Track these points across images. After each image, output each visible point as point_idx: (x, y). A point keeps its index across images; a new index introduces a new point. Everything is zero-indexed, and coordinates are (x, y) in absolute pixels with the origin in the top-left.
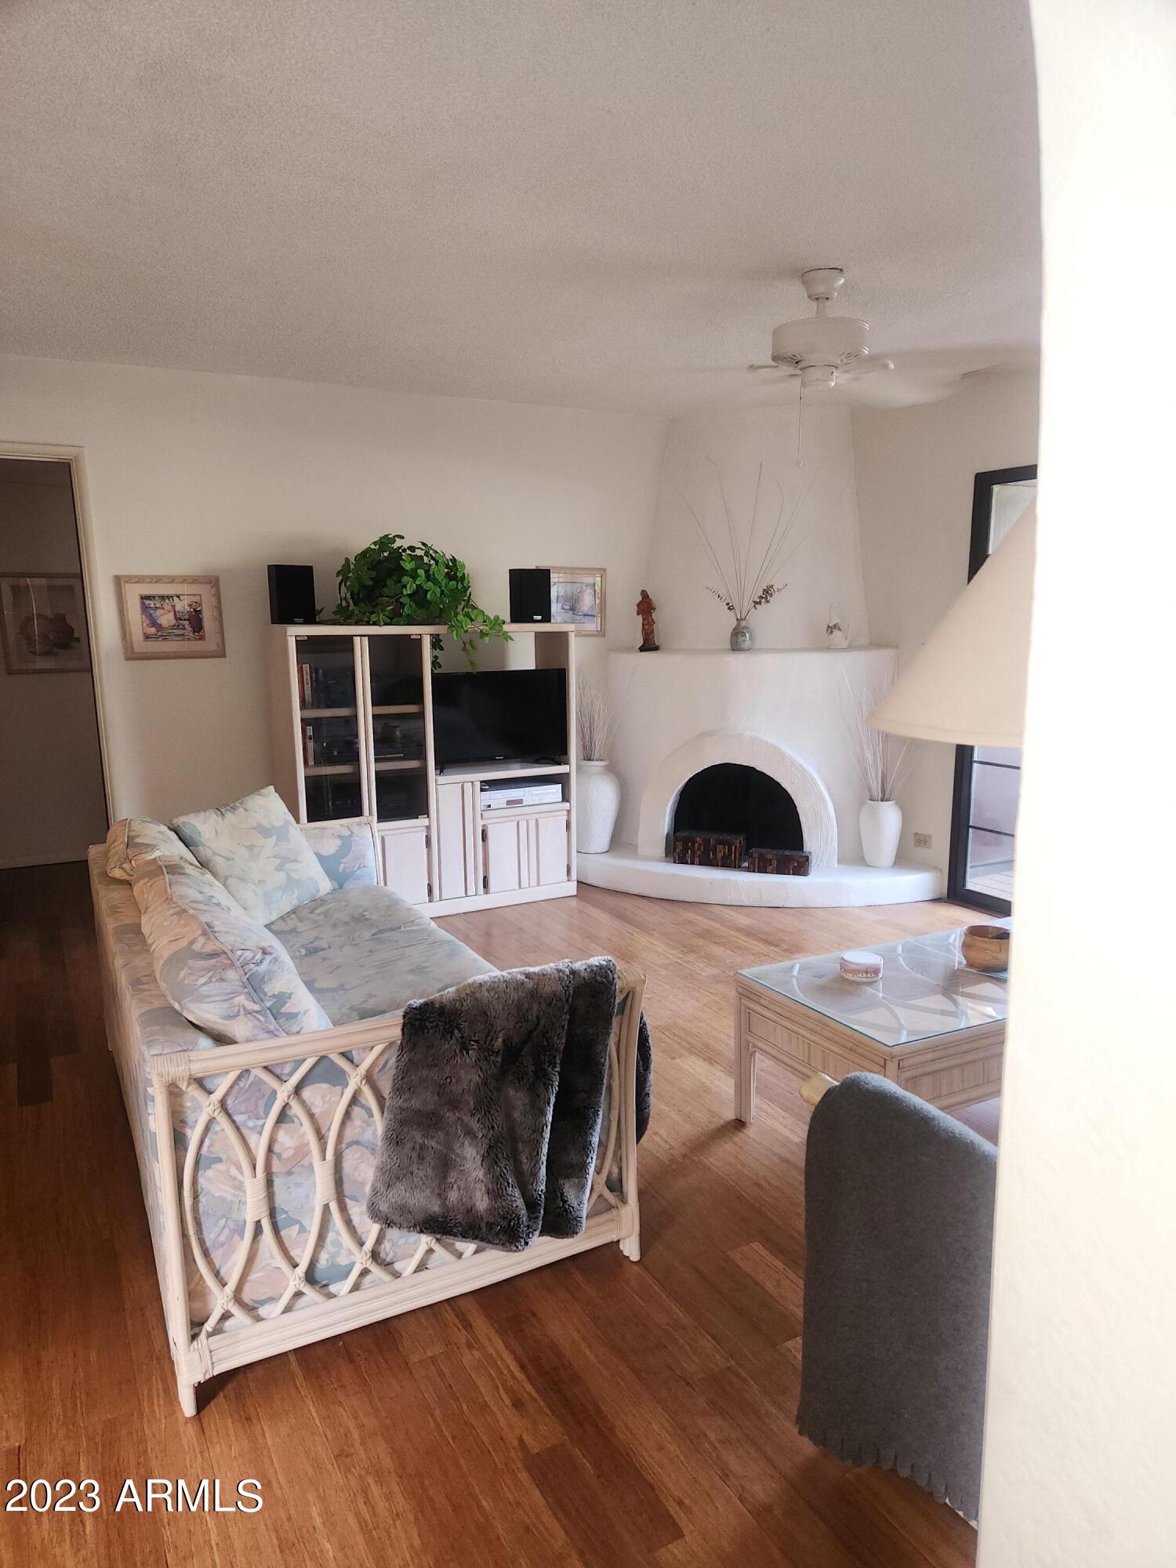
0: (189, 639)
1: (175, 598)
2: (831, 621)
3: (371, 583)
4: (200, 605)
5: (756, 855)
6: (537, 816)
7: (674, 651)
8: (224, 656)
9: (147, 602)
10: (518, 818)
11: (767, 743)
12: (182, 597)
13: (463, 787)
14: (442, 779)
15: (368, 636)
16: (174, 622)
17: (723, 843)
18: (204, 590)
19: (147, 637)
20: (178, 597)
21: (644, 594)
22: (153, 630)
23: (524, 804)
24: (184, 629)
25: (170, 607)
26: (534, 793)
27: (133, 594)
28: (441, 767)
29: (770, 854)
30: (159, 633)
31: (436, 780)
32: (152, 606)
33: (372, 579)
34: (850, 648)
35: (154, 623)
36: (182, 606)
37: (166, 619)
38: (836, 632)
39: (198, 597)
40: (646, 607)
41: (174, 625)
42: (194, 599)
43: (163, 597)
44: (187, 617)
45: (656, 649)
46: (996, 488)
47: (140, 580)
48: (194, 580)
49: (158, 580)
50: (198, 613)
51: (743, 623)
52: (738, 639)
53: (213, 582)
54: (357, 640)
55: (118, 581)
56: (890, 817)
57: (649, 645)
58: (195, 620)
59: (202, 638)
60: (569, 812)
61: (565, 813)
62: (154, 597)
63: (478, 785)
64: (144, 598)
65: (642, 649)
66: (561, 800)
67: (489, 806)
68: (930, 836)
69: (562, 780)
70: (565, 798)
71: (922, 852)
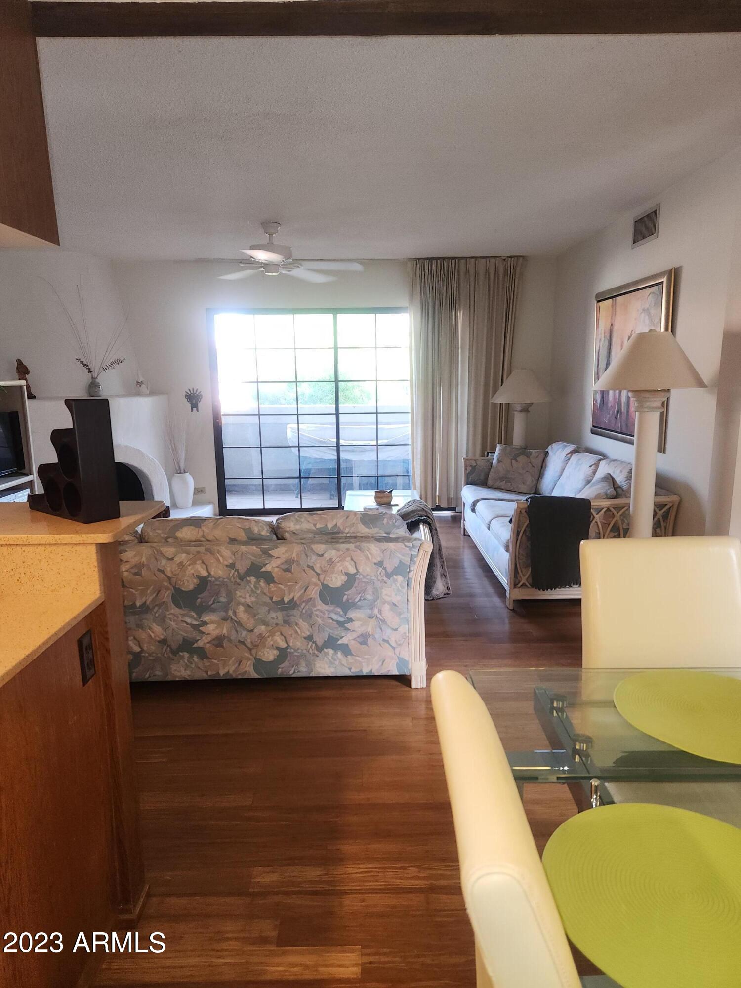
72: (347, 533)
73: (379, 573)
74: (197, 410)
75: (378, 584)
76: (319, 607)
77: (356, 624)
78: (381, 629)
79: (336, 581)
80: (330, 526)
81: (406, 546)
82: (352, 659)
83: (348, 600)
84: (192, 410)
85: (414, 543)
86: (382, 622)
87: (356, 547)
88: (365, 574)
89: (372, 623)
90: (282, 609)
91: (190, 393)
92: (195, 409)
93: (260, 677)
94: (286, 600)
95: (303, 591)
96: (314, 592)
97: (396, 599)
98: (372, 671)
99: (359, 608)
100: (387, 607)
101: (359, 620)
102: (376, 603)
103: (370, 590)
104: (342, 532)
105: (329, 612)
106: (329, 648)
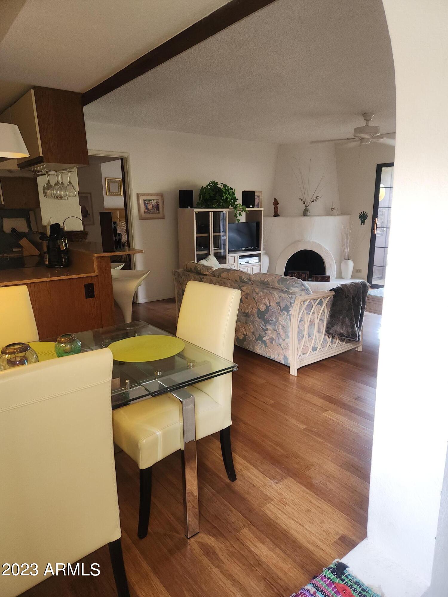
0: (156, 213)
1: (152, 200)
2: (332, 207)
3: (213, 196)
4: (159, 202)
5: (314, 277)
6: (252, 267)
7: (284, 216)
8: (164, 219)
9: (145, 202)
10: (248, 267)
11: (317, 243)
12: (154, 200)
13: (235, 257)
14: (230, 255)
15: (213, 212)
16: (152, 208)
17: (304, 273)
18: (160, 198)
19: (145, 212)
20: (153, 200)
21: (275, 199)
22: (146, 210)
23: (249, 263)
24: (154, 210)
25: (151, 203)
26: (252, 259)
27: (142, 199)
28: (230, 252)
29: (318, 276)
30: (148, 211)
31: (228, 255)
32: (147, 203)
33: (213, 195)
34: (338, 215)
35: (147, 208)
36: (154, 203)
37: (150, 207)
38: (334, 210)
39: (158, 200)
40: (276, 203)
41: (152, 209)
42: (158, 201)
43: (149, 200)
44: (155, 206)
45: (279, 216)
46: (383, 169)
47: (144, 195)
48: (157, 195)
49: (148, 195)
50: (158, 205)
51: (308, 208)
52: (305, 213)
53: (161, 195)
54: (210, 213)
55: (138, 195)
56: (351, 264)
57: (276, 215)
58: (157, 207)
59: (159, 213)
60: (260, 265)
61: (259, 265)
62: (147, 200)
63: (238, 257)
64: (144, 200)
65: (274, 216)
66: (258, 262)
67: (240, 264)
68: (361, 269)
69: (259, 255)
70: (260, 261)
71: (359, 274)
72: (271, 285)
73: (278, 308)
74: (364, 224)
75: (278, 314)
76: (257, 319)
77: (269, 332)
78: (278, 338)
79: (263, 308)
80: (265, 281)
81: (289, 297)
82: (267, 349)
83: (266, 318)
84: (361, 224)
85: (292, 295)
86: (279, 334)
87: (270, 292)
88: (273, 307)
89: (275, 333)
90: (245, 316)
91: (361, 214)
92: (363, 224)
93: (238, 345)
94: (246, 312)
95: (252, 309)
96: (255, 311)
97: (284, 323)
98: (274, 358)
99: (270, 324)
100: (280, 327)
101: (270, 330)
102: (277, 324)
103: (274, 316)
104: (270, 285)
105: (260, 322)
106: (260, 340)
